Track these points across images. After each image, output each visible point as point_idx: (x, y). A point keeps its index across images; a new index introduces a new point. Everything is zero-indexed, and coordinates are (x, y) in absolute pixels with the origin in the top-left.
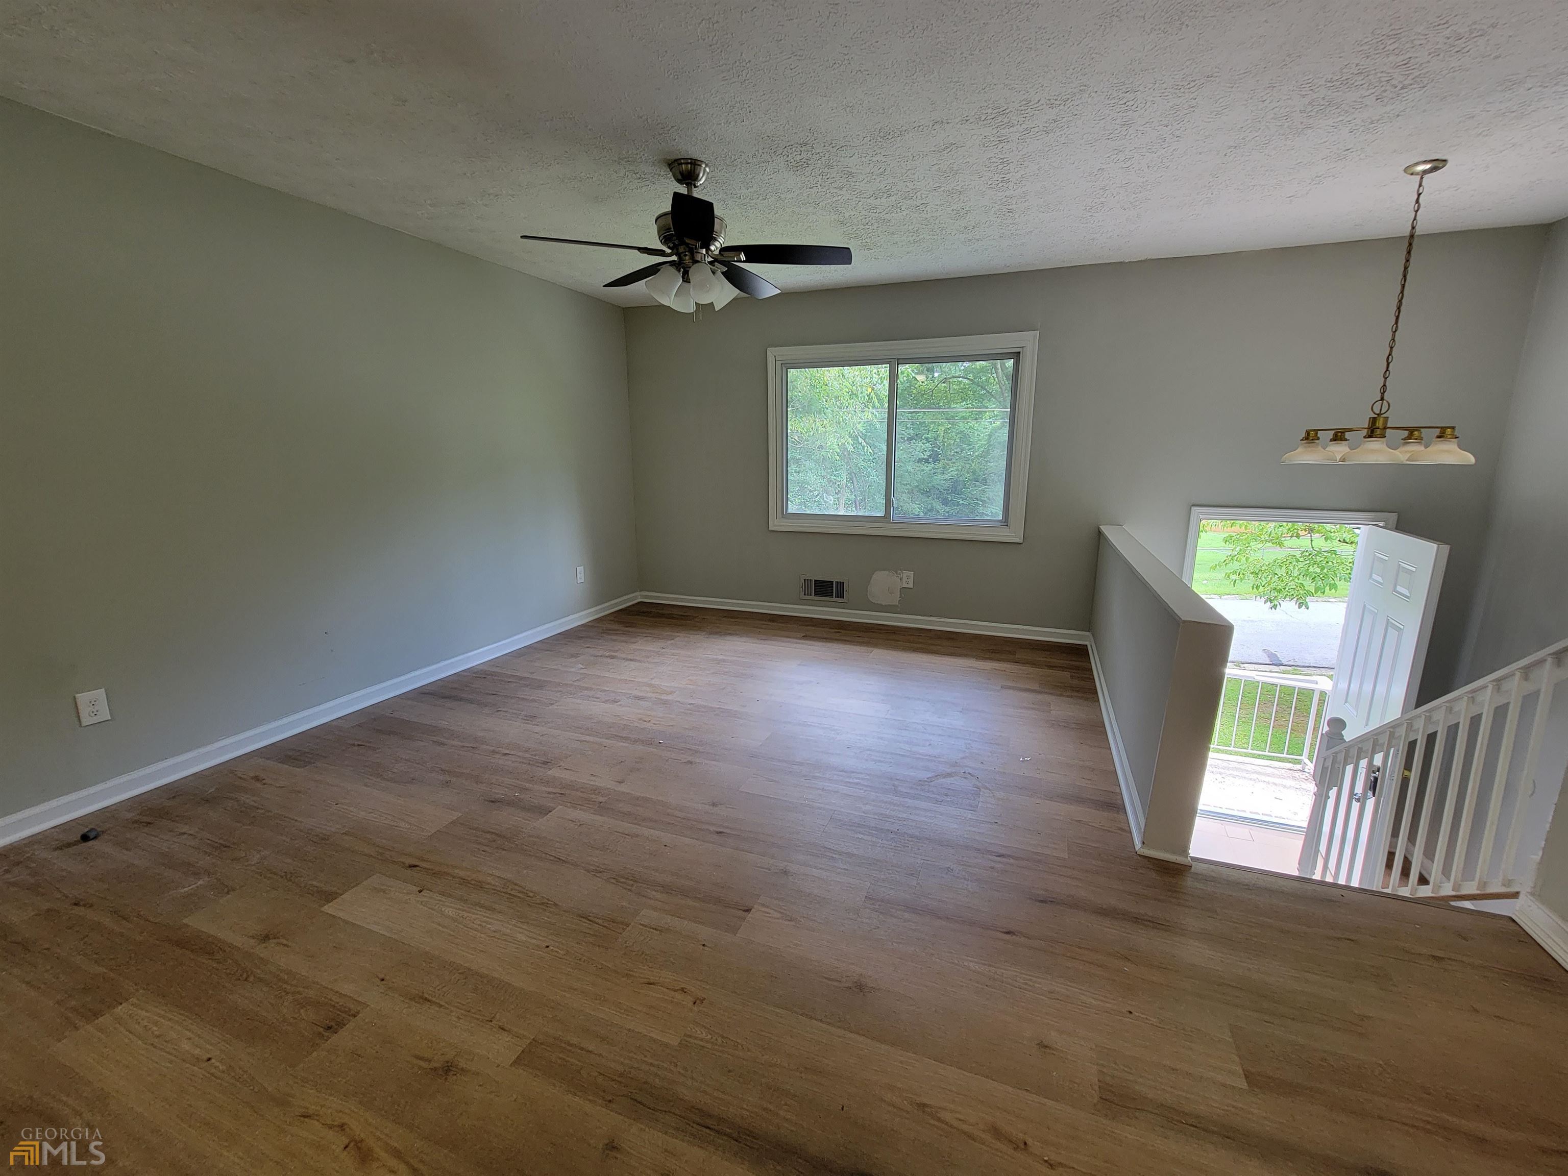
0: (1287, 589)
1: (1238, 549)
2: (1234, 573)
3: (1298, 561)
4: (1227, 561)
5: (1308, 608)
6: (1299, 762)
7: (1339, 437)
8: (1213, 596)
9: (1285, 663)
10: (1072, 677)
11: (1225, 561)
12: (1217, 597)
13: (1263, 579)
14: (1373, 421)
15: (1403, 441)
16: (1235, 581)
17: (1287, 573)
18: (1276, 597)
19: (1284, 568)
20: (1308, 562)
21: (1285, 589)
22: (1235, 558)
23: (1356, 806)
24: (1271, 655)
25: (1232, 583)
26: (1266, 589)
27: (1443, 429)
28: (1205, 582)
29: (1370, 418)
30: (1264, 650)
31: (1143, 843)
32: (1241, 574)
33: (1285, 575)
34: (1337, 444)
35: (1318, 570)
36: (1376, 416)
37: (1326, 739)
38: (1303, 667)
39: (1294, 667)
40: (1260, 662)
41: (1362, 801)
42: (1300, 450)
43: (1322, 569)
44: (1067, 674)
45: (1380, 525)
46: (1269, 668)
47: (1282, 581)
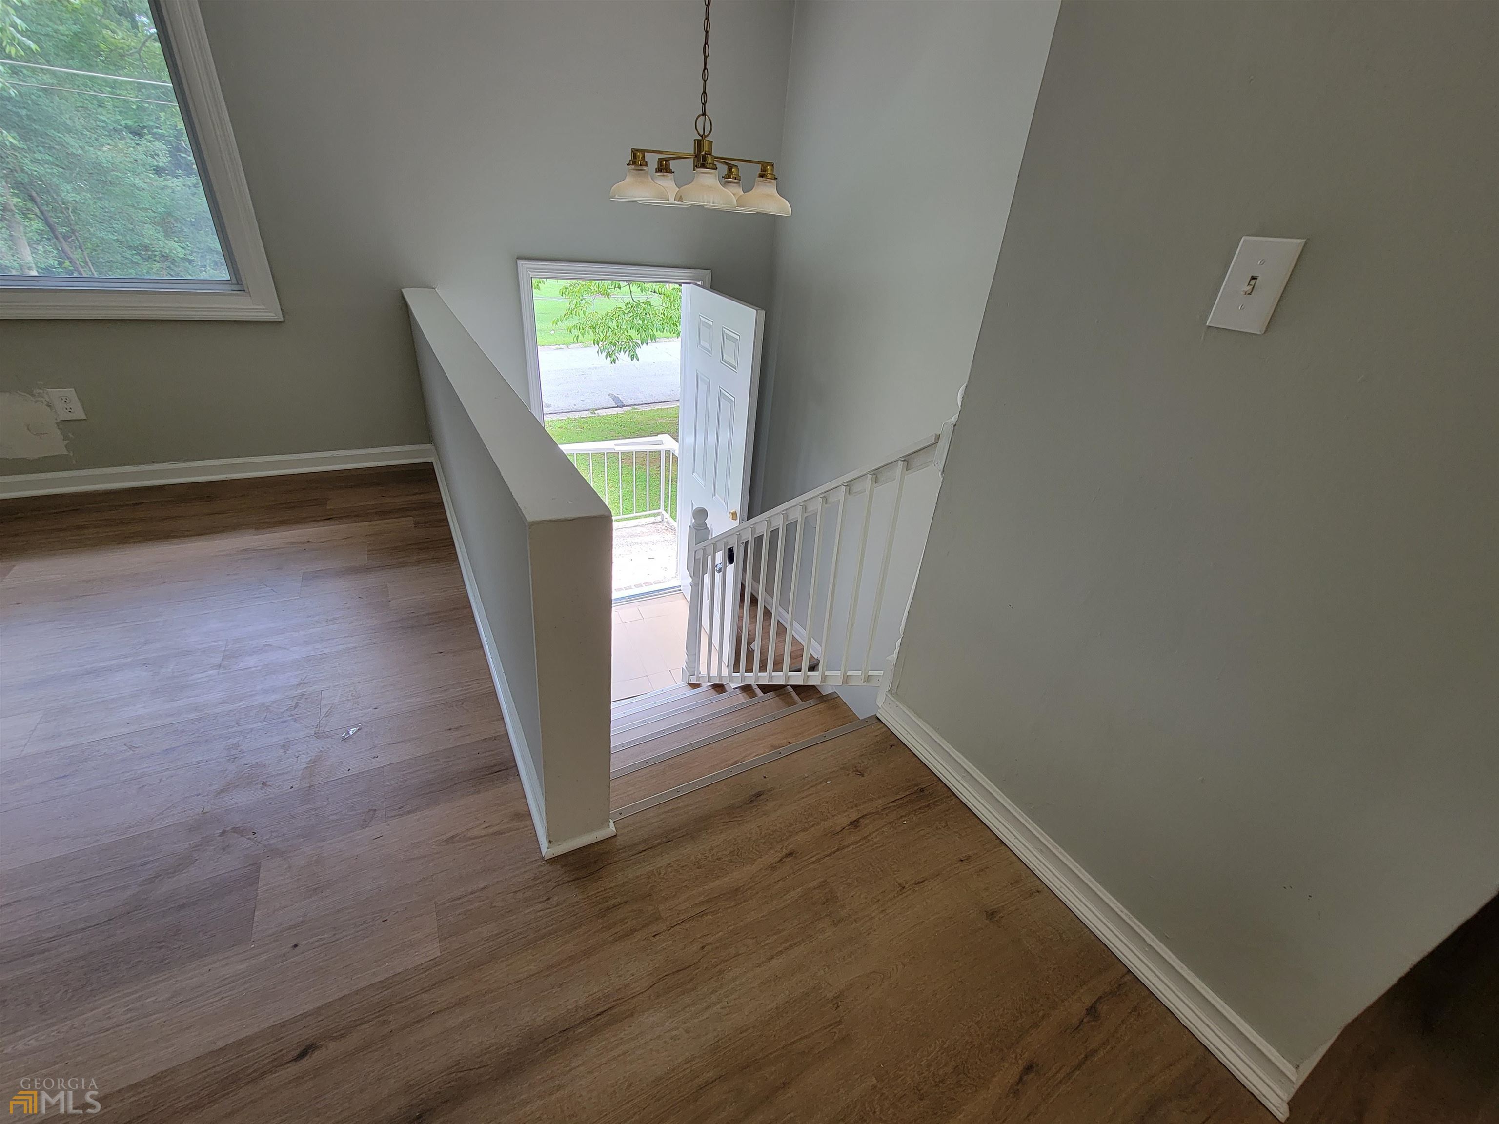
0: (620, 343)
1: (574, 302)
2: (575, 327)
3: (624, 313)
4: (567, 316)
5: (638, 360)
6: (659, 514)
7: (664, 167)
8: (561, 346)
9: (626, 404)
10: (416, 524)
11: (565, 315)
12: (564, 347)
13: (600, 333)
14: (699, 144)
15: (723, 180)
16: (578, 336)
17: (618, 326)
18: (613, 351)
19: (615, 321)
20: (632, 314)
21: (618, 342)
22: (574, 312)
23: (718, 576)
24: (615, 399)
25: (576, 338)
26: (605, 344)
27: (764, 165)
28: (553, 332)
29: (695, 140)
30: (609, 394)
31: (550, 842)
32: (581, 328)
33: (616, 328)
34: (663, 176)
35: (640, 322)
36: (700, 138)
37: (694, 532)
38: (638, 405)
39: (632, 407)
40: (609, 406)
41: (723, 570)
42: (629, 179)
43: (643, 322)
44: (407, 522)
45: (699, 283)
46: (616, 411)
47: (616, 334)
